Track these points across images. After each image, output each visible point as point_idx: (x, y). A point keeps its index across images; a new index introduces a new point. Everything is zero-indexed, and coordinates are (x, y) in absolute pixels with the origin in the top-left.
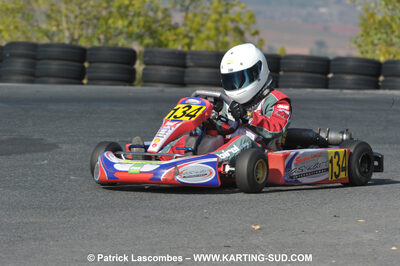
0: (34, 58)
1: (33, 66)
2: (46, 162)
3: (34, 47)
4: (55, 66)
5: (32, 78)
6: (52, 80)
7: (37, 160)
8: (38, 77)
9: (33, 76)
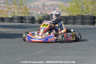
0: (83, 19)
1: (83, 21)
2: (86, 44)
3: (83, 16)
4: (88, 21)
5: (82, 24)
6: (88, 24)
7: (84, 43)
8: (84, 23)
9: (83, 23)
